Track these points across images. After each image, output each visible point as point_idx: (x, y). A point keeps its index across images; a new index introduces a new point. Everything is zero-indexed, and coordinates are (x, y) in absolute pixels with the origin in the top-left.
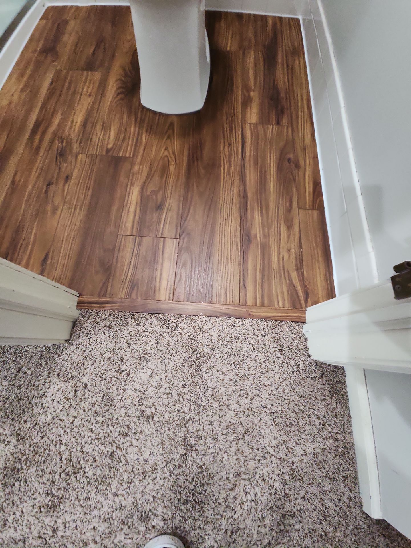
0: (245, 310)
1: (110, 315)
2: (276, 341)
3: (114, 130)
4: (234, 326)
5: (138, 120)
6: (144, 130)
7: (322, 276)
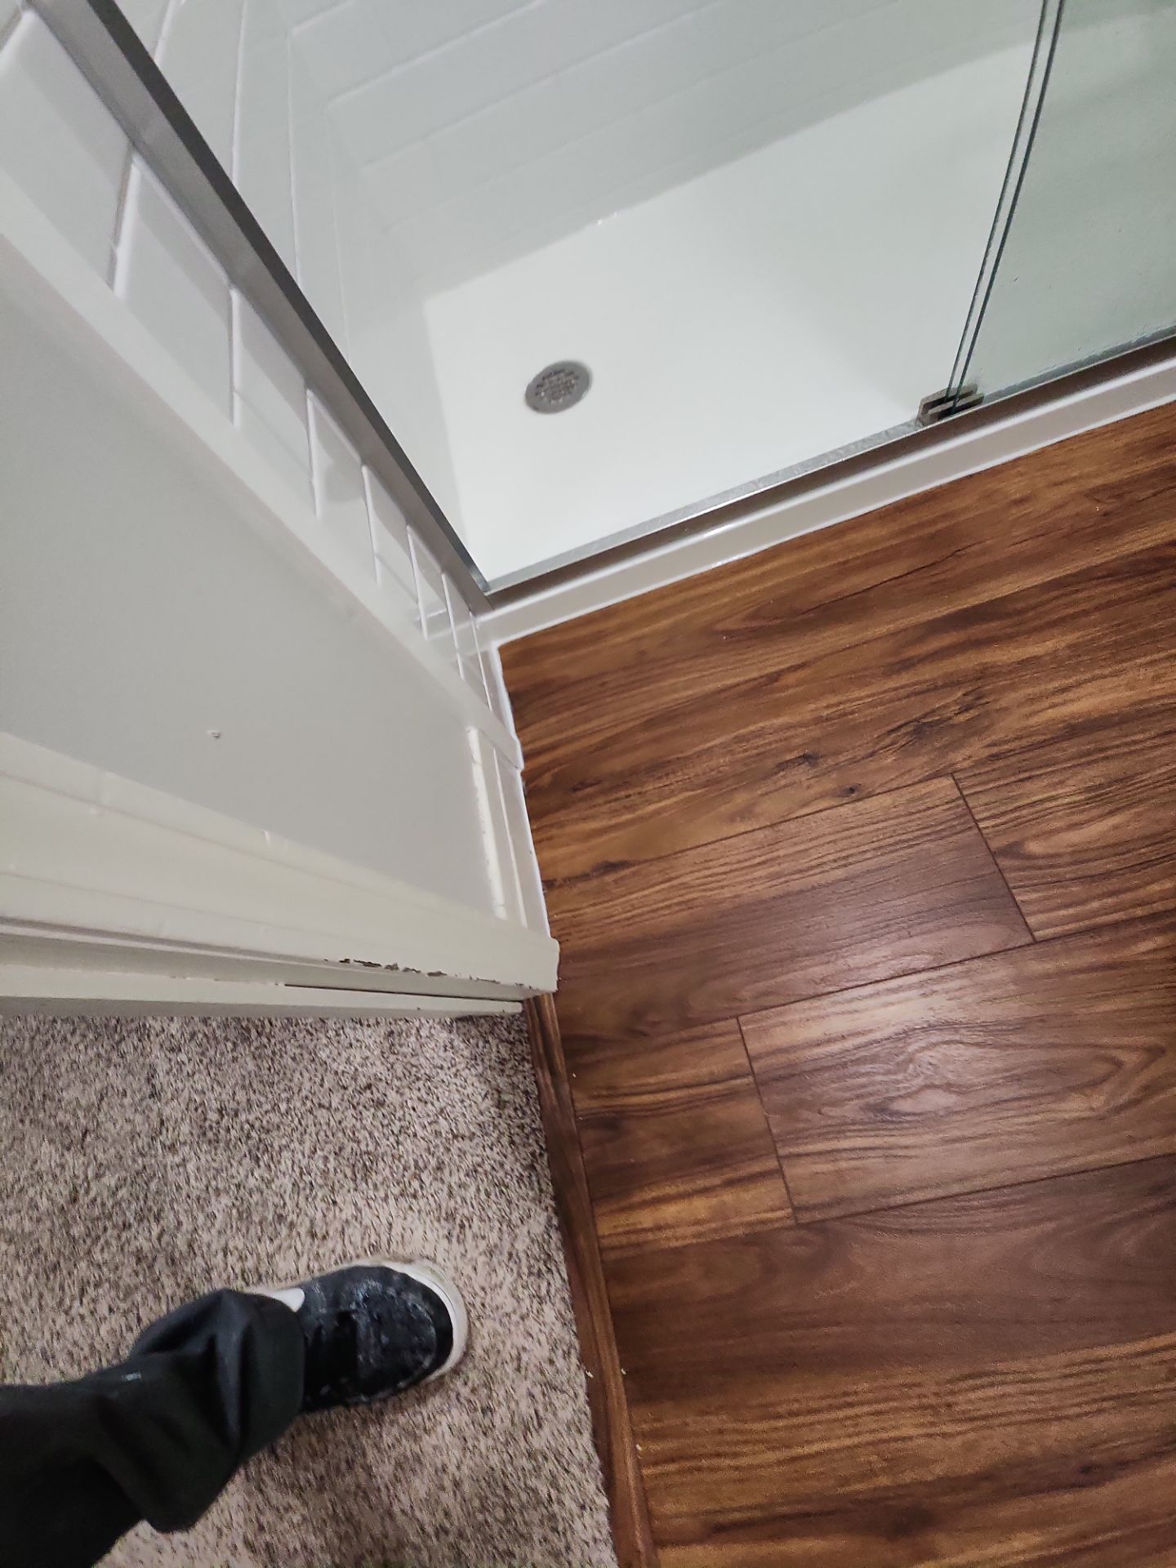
0: (641, 1546)
1: (526, 1093)
3: (1115, 827)
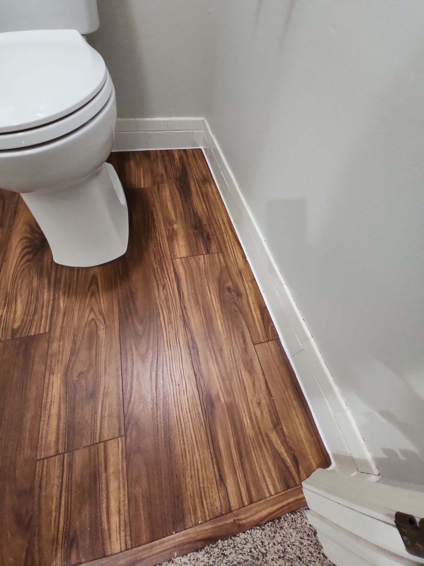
2: (282, 555)
4: (224, 555)
5: (52, 281)
6: (61, 293)
7: (303, 426)
